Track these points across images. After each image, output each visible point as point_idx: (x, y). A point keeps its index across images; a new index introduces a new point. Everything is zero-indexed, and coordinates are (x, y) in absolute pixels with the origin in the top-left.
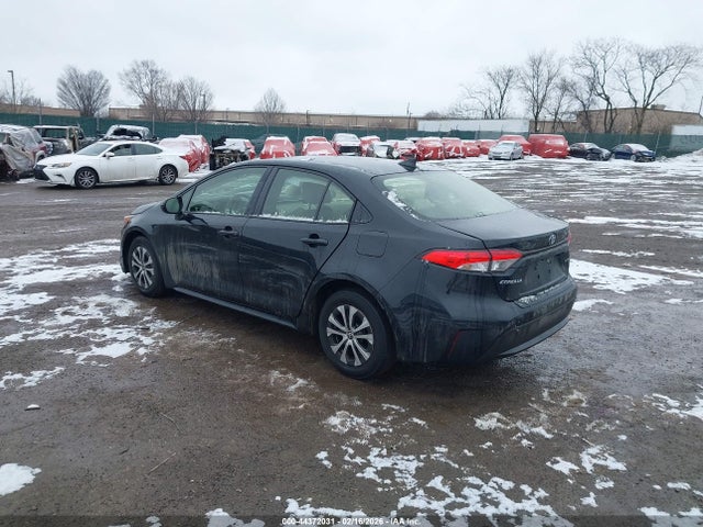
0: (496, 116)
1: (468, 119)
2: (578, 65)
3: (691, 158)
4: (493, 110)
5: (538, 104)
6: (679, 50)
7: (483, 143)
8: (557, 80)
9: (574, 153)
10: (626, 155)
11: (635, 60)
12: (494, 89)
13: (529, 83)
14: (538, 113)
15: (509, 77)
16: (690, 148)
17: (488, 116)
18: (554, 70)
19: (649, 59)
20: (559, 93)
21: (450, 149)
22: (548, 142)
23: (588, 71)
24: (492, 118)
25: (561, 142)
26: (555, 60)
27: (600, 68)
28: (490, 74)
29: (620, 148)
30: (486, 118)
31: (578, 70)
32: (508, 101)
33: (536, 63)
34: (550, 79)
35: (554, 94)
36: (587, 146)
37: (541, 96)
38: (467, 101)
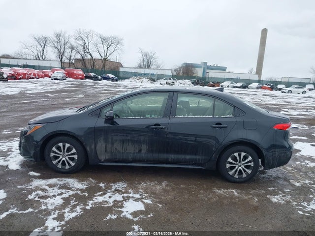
0: (41, 58)
1: (26, 59)
2: (76, 39)
3: (130, 80)
4: (40, 56)
5: (61, 55)
6: (115, 38)
7: (45, 72)
8: (68, 45)
9: (87, 77)
10: (107, 79)
11: (100, 40)
12: (39, 46)
13: (56, 45)
14: (62, 59)
15: (46, 41)
16: (129, 76)
17: (37, 58)
18: (67, 40)
19: (104, 40)
20: (70, 50)
21: (30, 74)
22: (75, 72)
23: (81, 42)
24: (39, 60)
25: (81, 72)
26: (66, 35)
27: (86, 41)
28: (35, 38)
29: (104, 76)
30: (36, 59)
31: (77, 41)
32: (46, 52)
33: (58, 36)
34: (65, 44)
35: (68, 51)
36: (92, 74)
37: (62, 51)
38: (24, 50)
